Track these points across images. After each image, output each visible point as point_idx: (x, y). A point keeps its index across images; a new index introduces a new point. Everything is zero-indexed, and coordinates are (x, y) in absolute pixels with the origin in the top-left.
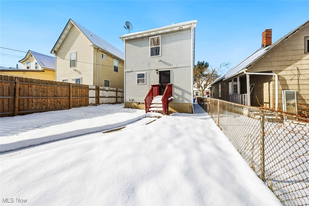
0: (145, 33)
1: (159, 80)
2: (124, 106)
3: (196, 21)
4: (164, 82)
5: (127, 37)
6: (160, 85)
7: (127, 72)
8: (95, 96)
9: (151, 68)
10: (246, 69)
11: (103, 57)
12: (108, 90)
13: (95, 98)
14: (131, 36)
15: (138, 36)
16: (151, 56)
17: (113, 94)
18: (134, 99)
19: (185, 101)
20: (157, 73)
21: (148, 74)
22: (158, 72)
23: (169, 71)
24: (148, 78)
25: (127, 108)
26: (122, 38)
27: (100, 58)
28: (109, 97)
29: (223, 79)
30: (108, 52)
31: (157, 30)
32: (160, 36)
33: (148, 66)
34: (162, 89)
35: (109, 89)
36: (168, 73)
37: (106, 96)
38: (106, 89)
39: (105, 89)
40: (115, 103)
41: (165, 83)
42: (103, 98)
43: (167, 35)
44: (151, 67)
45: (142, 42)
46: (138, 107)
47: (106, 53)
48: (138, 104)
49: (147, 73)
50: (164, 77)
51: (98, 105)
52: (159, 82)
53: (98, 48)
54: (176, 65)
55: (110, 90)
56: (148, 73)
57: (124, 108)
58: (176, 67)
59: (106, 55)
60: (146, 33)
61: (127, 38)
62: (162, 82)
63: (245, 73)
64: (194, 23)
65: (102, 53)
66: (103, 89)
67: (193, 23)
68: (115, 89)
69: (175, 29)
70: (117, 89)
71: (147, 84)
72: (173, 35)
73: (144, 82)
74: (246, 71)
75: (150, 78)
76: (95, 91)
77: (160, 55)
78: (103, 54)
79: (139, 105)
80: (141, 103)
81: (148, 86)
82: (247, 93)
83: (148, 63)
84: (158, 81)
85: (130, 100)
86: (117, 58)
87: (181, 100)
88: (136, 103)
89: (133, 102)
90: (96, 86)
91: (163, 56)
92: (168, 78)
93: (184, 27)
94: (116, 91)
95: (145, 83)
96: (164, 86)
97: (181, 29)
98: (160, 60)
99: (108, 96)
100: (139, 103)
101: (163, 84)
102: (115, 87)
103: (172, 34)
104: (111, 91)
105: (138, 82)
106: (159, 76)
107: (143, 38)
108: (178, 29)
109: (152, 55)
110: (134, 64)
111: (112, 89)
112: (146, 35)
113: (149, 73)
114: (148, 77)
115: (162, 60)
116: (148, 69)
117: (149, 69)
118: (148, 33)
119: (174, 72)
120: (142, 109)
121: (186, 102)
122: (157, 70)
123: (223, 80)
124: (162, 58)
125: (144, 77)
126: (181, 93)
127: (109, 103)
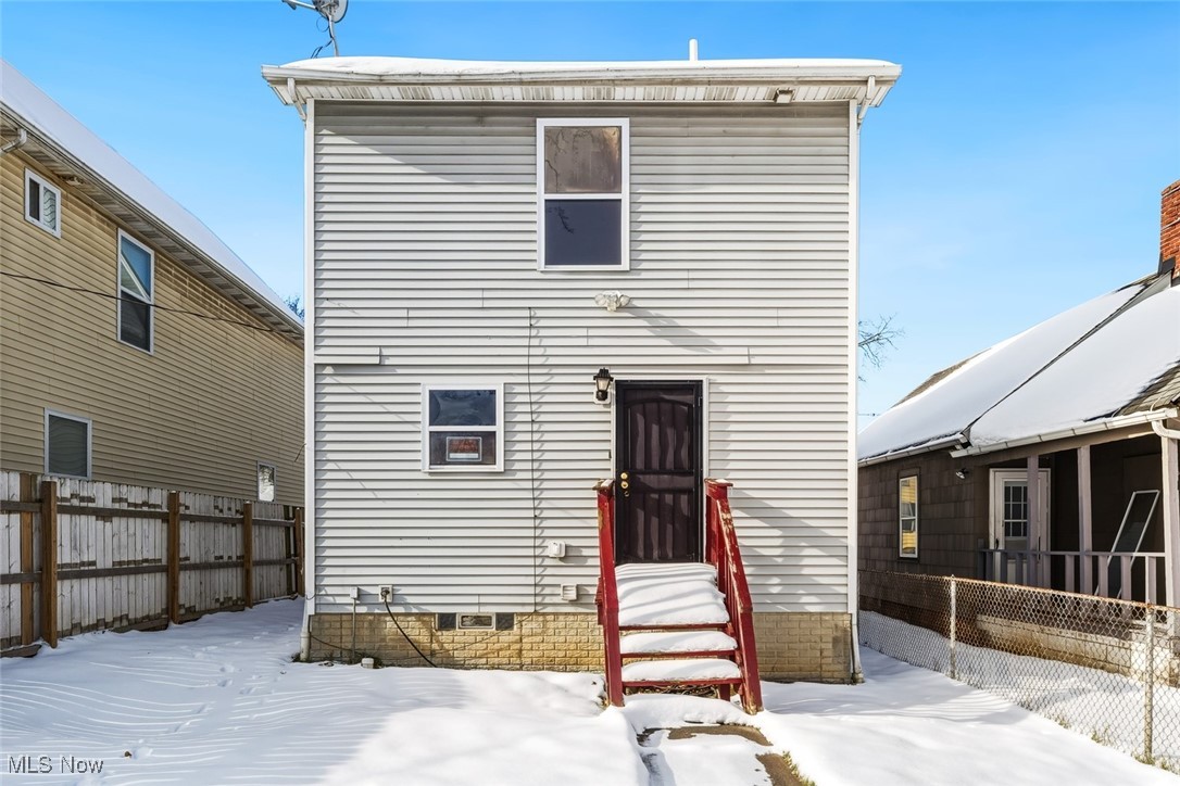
0: (510, 83)
1: (612, 446)
2: (304, 643)
3: (891, 69)
4: (655, 464)
5: (345, 83)
6: (625, 485)
7: (329, 370)
8: (16, 569)
9: (550, 351)
10: (1173, 413)
11: (35, 213)
12: (109, 505)
13: (16, 589)
14: (381, 80)
15: (437, 94)
16: (548, 262)
17: (147, 540)
18: (404, 590)
19: (805, 599)
20: (603, 395)
21: (526, 399)
22: (612, 391)
23: (695, 388)
24: (528, 427)
25: (330, 659)
26: (298, 82)
27: (15, 219)
28: (120, 570)
29: (953, 448)
30: (83, 168)
31: (611, 75)
32: (624, 122)
33: (526, 332)
34: (641, 515)
35: (120, 500)
36: (689, 398)
37: (100, 566)
38: (99, 504)
39: (92, 500)
40: (157, 617)
41: (662, 470)
42: (76, 583)
43: (676, 126)
44: (546, 342)
45: (476, 144)
46: (433, 653)
47: (62, 179)
48: (435, 623)
49: (518, 389)
50: (655, 428)
51: (47, 650)
52: (612, 465)
53: (9, 124)
54: (744, 351)
55: (124, 506)
56: (525, 389)
57: (297, 659)
58: (745, 360)
59: (58, 192)
60: (521, 83)
61: (333, 93)
62: (640, 465)
63: (1157, 429)
64: (877, 82)
65: (30, 174)
66: (75, 502)
67: (872, 81)
68: (158, 497)
69: (743, 95)
70: (173, 500)
71: (519, 475)
72: (725, 134)
73: (489, 456)
74: (1165, 423)
75: (545, 427)
76: (15, 518)
77: (625, 265)
78: (35, 186)
79: (445, 636)
80: (458, 619)
81: (529, 485)
82: (1162, 550)
83: (526, 313)
84: (606, 456)
85: (360, 595)
86: (148, 229)
87: (775, 590)
88: (420, 616)
89: (394, 610)
90: (28, 479)
91: (644, 275)
92: (686, 434)
93: (803, 94)
94: (164, 518)
95: (499, 466)
96: (656, 496)
97: (783, 99)
98: (623, 301)
99: (109, 565)
100: (447, 621)
101: (651, 480)
102: (161, 484)
103: (715, 125)
104: (135, 512)
105: (439, 453)
106: (612, 417)
107: (481, 114)
108: (760, 94)
109: (558, 251)
110: (403, 313)
111: (135, 495)
112: (516, 94)
113: (534, 389)
114: (528, 418)
115: (637, 303)
116: (524, 361)
117: (533, 361)
118: (535, 83)
119: (731, 398)
120: (476, 667)
121: (812, 605)
122: (604, 374)
123: (954, 454)
124: (637, 291)
125: (492, 422)
126: (778, 542)
127: (121, 618)
